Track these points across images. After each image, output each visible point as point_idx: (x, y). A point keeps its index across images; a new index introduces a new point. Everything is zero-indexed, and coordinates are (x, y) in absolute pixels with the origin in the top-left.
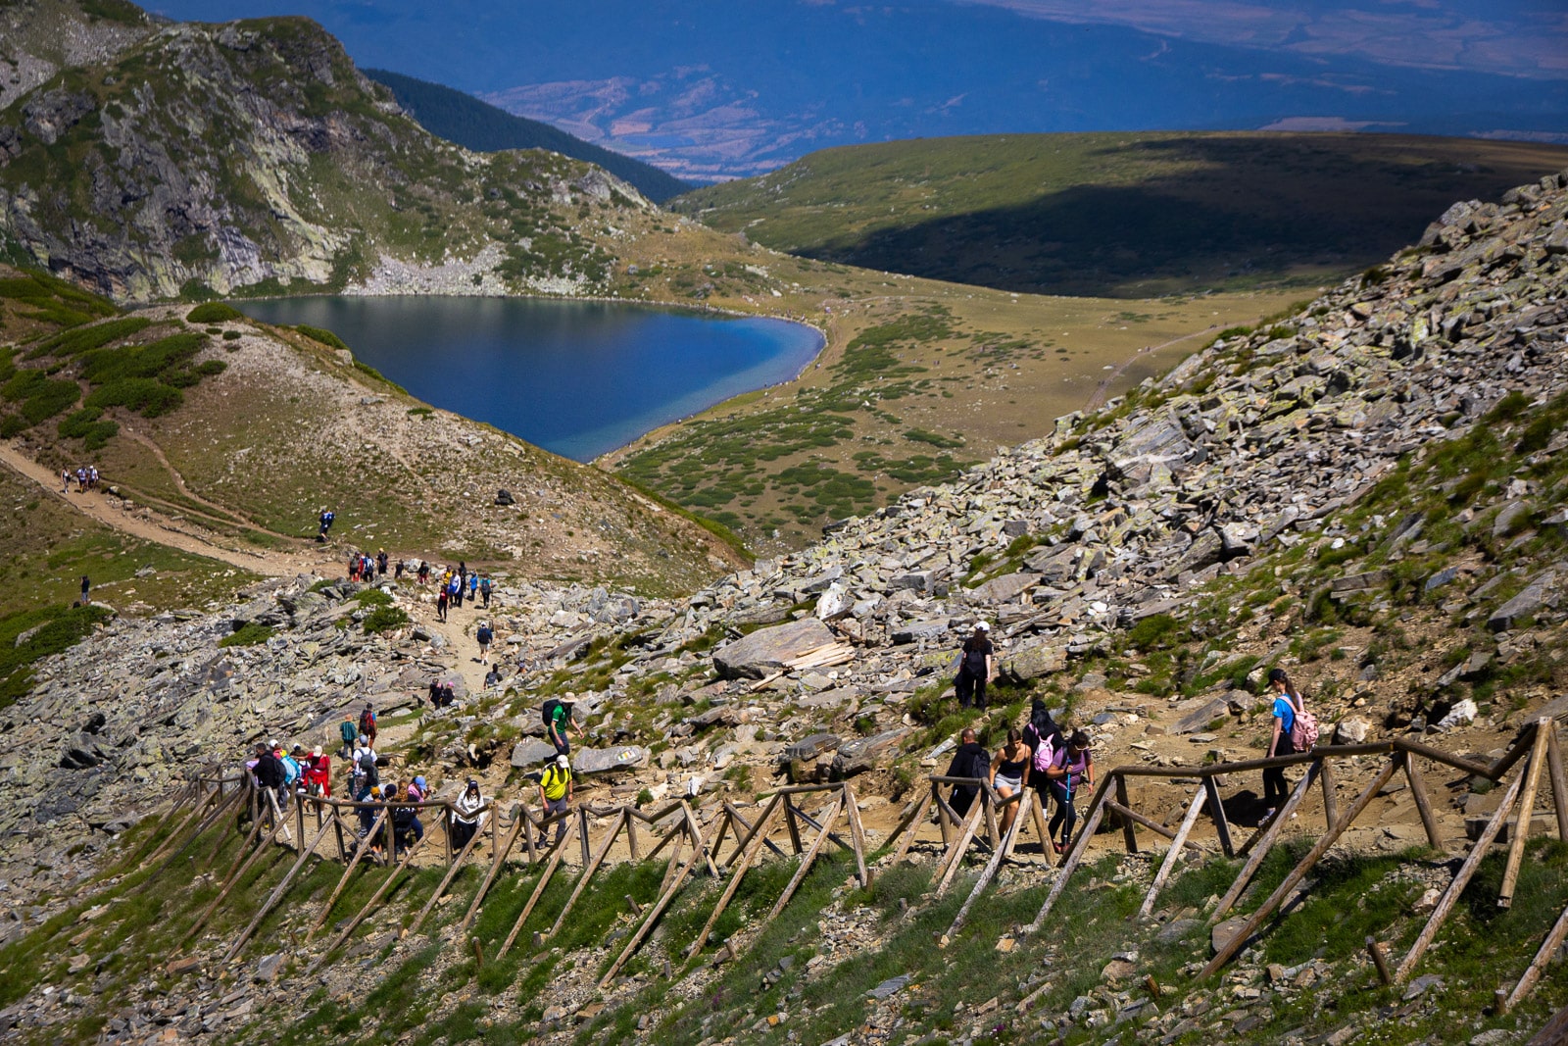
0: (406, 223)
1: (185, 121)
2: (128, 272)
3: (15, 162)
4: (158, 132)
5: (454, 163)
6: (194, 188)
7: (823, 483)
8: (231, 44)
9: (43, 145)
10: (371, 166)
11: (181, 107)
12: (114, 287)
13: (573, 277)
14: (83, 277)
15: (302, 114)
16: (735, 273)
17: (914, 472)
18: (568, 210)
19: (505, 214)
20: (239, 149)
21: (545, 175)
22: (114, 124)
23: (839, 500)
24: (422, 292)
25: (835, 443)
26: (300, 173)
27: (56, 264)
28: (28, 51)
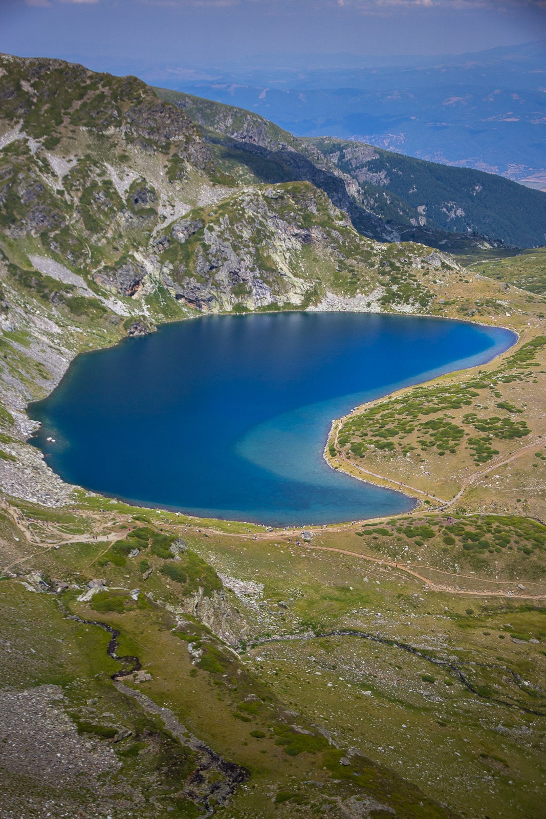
0: (341, 277)
1: (242, 232)
2: (210, 300)
3: (166, 251)
4: (229, 237)
5: (369, 249)
6: (242, 262)
7: (442, 429)
8: (269, 196)
9: (179, 243)
10: (329, 250)
11: (241, 226)
12: (203, 306)
13: (413, 305)
14: (190, 302)
15: (299, 227)
16: (490, 304)
17: (487, 426)
18: (419, 272)
19: (388, 273)
20: (267, 244)
21: (410, 255)
22: (209, 234)
23: (444, 439)
24: (342, 310)
25: (461, 407)
26: (296, 254)
27: (178, 297)
28: (181, 200)
